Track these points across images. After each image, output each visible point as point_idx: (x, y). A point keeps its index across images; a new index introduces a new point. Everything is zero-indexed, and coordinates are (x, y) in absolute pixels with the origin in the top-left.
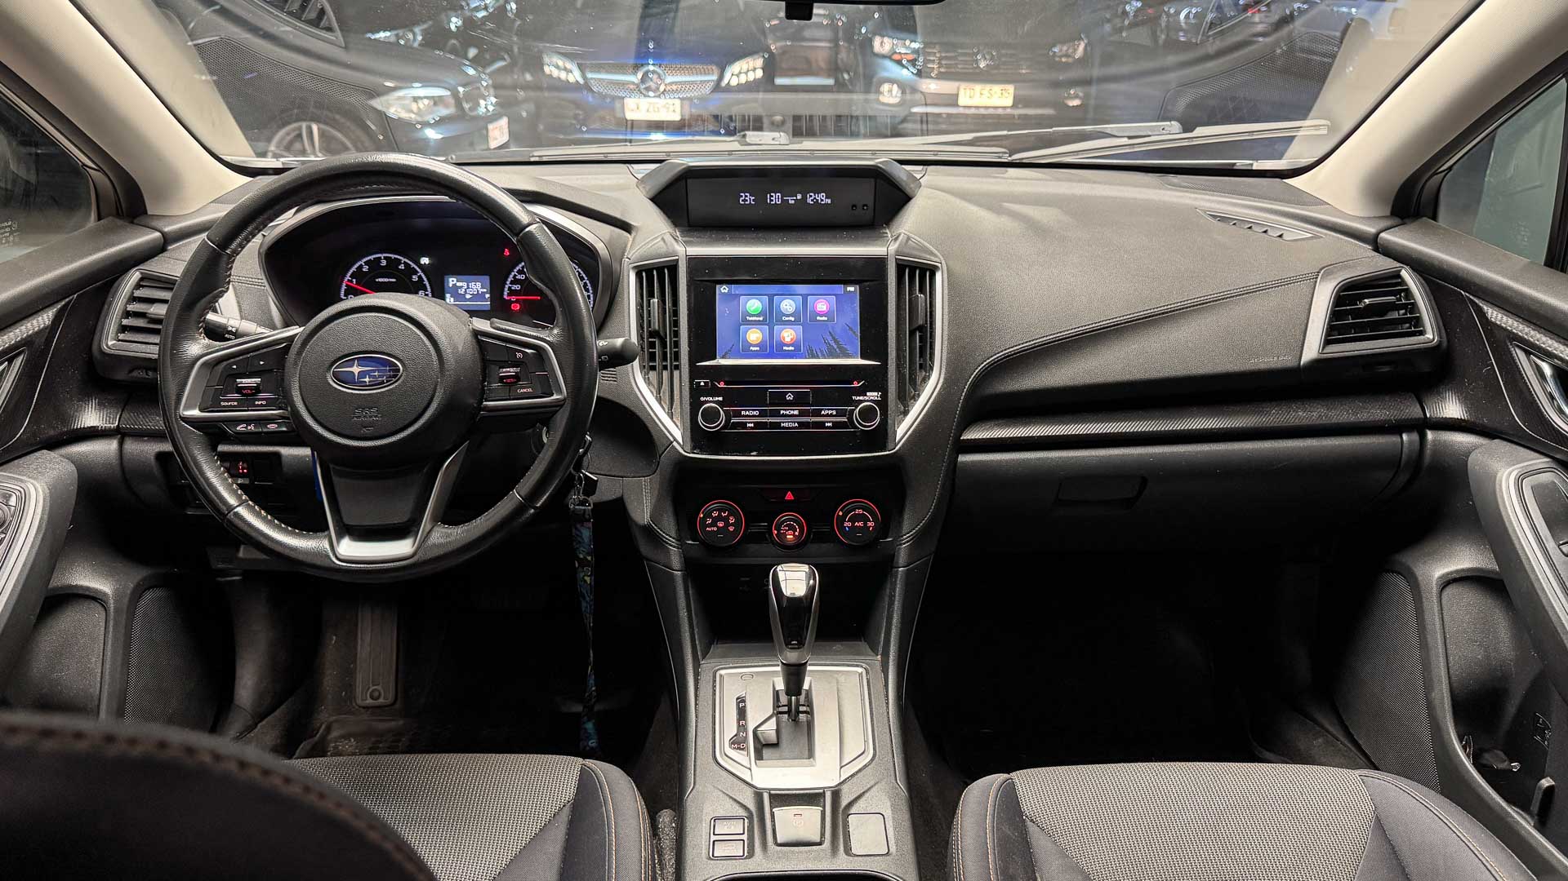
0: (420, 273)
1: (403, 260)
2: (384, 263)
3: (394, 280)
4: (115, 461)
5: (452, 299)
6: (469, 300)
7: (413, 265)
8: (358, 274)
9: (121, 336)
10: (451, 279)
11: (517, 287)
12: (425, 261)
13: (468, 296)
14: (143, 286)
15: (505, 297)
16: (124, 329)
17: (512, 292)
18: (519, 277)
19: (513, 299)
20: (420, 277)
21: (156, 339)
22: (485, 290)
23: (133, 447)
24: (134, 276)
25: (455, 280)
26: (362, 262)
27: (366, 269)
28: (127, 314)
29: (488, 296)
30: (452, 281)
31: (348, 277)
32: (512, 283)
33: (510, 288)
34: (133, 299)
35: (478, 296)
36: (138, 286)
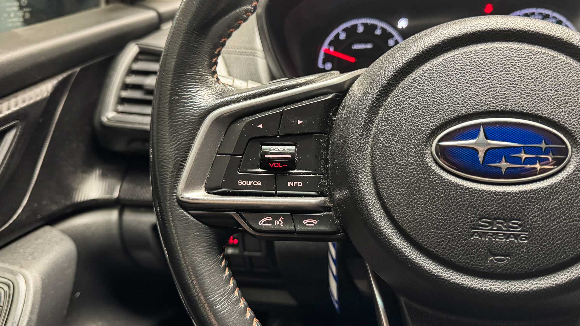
0: (397, 38)
1: (380, 25)
2: (361, 30)
3: (369, 46)
4: (115, 231)
7: (390, 30)
8: (336, 42)
9: (121, 108)
14: (141, 60)
16: (122, 101)
20: (396, 42)
21: (148, 110)
23: (131, 218)
24: (132, 50)
26: (339, 30)
27: (343, 36)
28: (126, 87)
31: (325, 46)
34: (131, 72)
36: (136, 59)
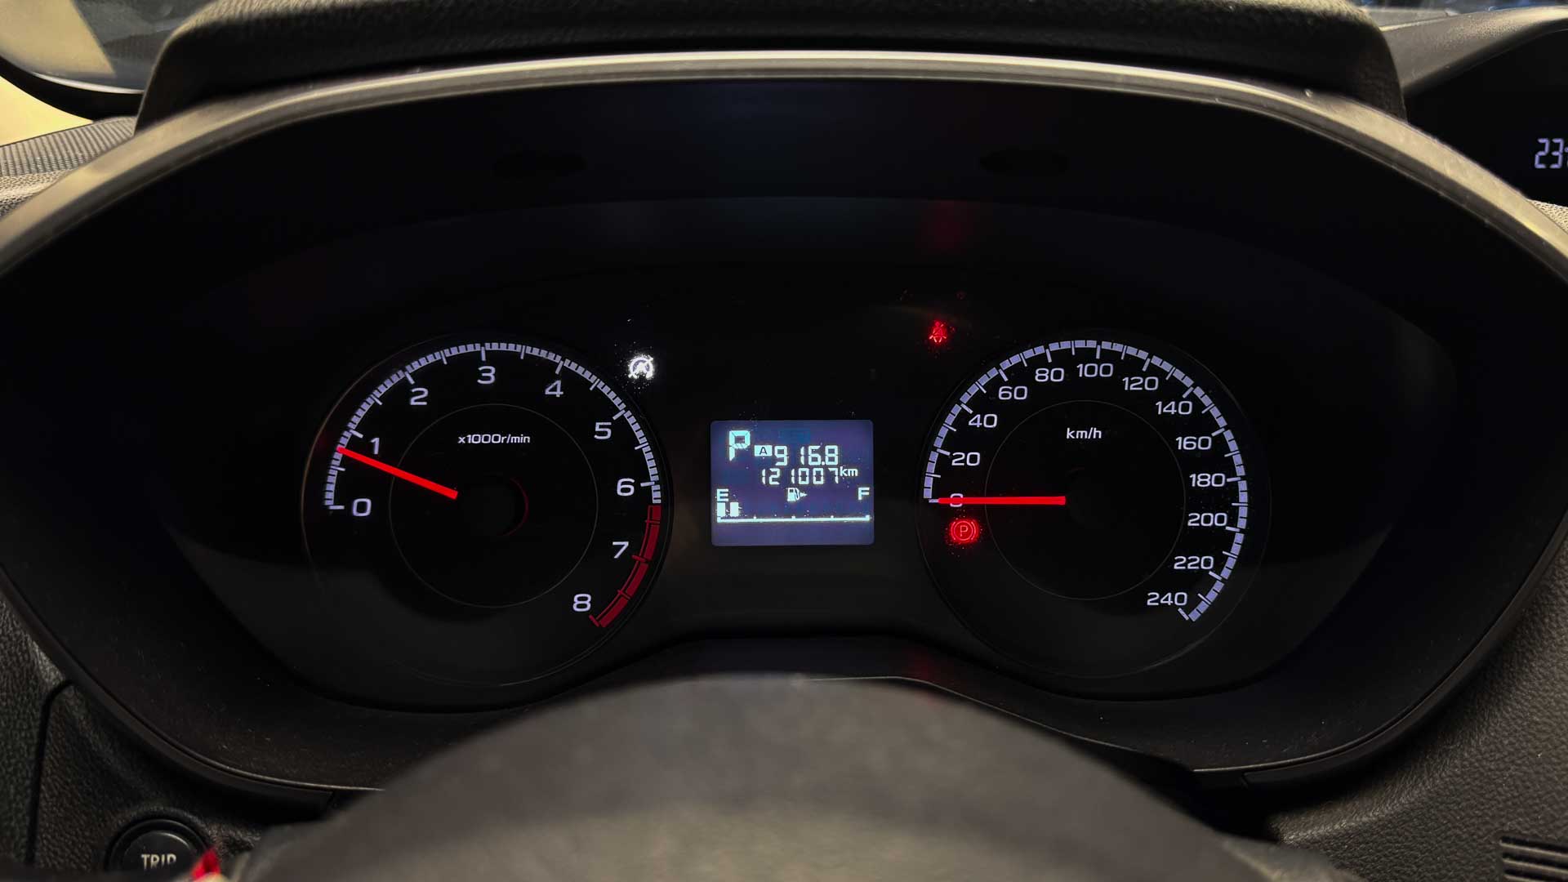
0: (623, 411)
1: (561, 363)
2: (490, 375)
5: (735, 508)
6: (798, 509)
7: (596, 383)
8: (392, 414)
10: (733, 435)
11: (964, 459)
12: (642, 366)
13: (792, 496)
15: (928, 494)
17: (949, 479)
18: (976, 421)
19: (957, 500)
20: (621, 427)
22: (854, 472)
25: (746, 434)
26: (407, 374)
27: (419, 398)
29: (863, 492)
30: (737, 440)
31: (352, 431)
32: (952, 443)
33: (943, 462)
35: (831, 495)
